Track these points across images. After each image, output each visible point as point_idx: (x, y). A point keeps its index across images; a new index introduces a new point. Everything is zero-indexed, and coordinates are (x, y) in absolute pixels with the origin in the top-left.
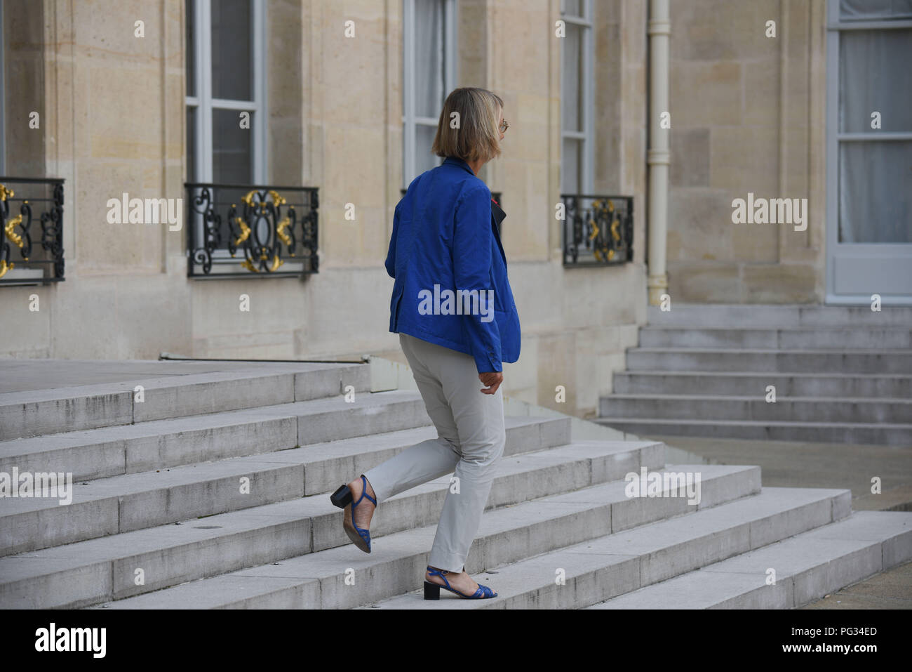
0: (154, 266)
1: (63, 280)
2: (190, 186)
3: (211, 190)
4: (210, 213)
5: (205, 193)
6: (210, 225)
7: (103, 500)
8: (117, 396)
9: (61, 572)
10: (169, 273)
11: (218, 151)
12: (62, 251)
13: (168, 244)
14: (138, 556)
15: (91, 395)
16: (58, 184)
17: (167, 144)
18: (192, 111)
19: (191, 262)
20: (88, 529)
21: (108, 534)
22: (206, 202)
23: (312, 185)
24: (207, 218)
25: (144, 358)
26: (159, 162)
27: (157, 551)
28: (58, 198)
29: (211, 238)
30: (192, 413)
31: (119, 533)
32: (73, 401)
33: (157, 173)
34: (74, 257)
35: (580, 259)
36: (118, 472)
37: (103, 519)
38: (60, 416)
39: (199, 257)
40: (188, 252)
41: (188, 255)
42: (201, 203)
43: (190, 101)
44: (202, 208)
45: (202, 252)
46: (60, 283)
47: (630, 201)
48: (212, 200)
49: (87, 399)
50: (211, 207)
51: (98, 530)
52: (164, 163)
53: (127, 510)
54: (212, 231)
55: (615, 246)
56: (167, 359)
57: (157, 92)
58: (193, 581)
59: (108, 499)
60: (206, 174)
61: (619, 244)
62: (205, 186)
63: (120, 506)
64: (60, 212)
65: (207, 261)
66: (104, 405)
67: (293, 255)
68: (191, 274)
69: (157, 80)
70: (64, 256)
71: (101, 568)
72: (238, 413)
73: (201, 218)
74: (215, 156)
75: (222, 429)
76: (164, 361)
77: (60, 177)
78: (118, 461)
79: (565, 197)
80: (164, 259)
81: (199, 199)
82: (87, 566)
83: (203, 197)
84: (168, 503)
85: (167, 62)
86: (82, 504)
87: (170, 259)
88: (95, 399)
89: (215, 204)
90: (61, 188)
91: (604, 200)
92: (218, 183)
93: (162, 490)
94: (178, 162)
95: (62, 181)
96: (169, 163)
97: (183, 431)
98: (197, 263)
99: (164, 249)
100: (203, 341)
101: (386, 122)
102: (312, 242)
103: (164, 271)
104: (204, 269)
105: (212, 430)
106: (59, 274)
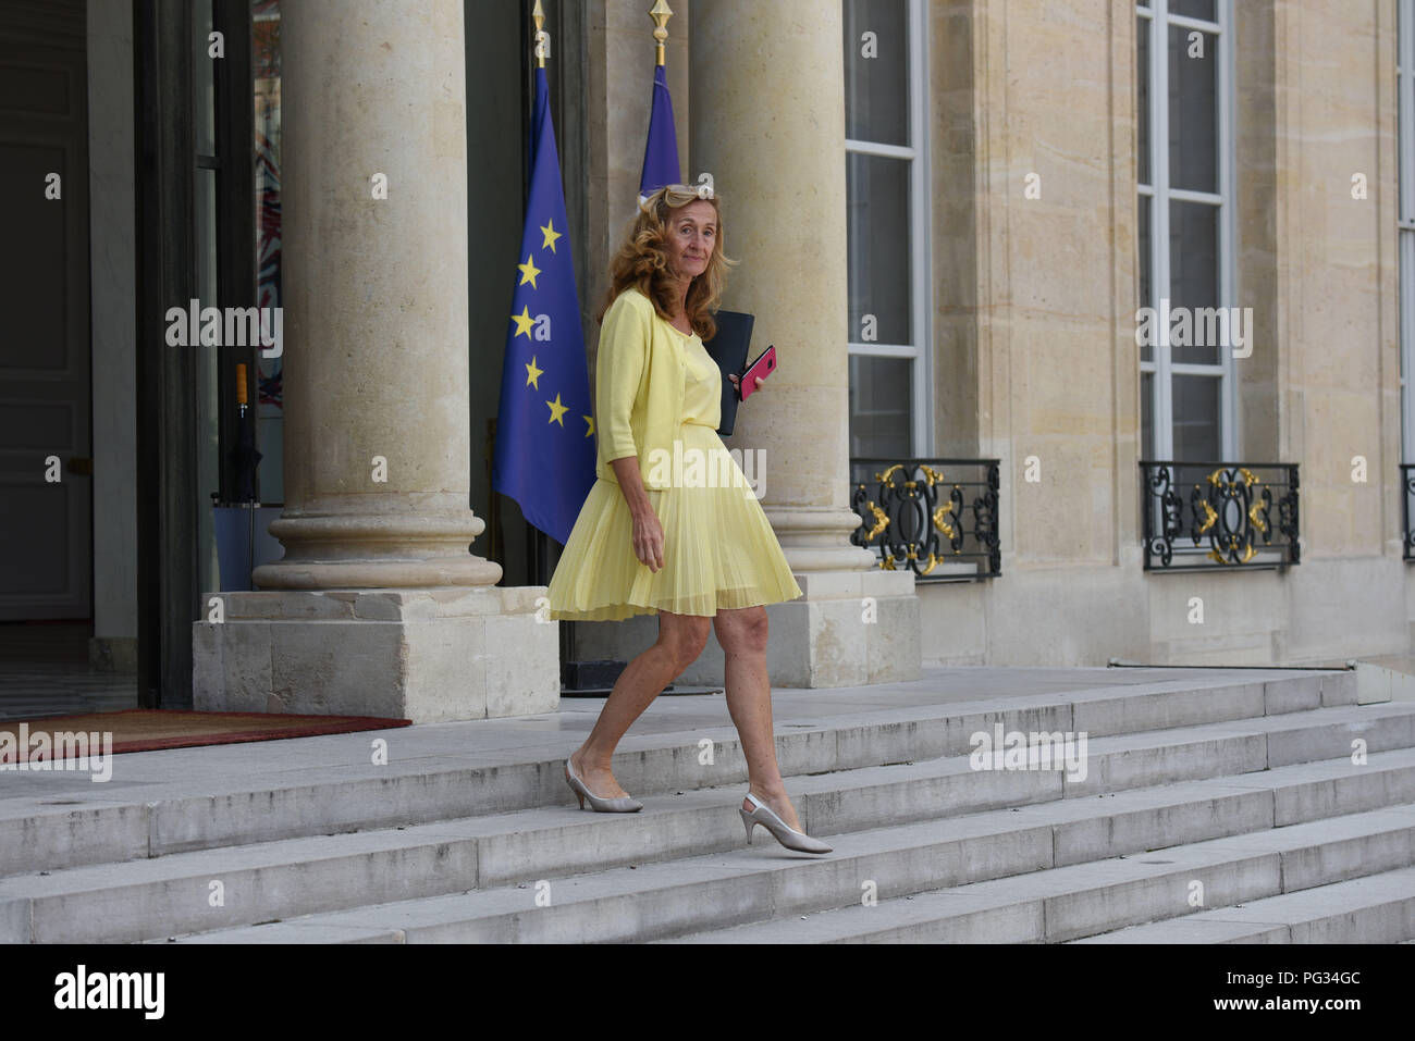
0: (1104, 558)
1: (1000, 575)
2: (1146, 465)
3: (1170, 469)
4: (1169, 496)
5: (1164, 472)
6: (1170, 509)
7: (1034, 829)
8: (1054, 709)
9: (985, 911)
10: (1123, 566)
11: (1179, 423)
12: (999, 542)
13: (1120, 532)
14: (1074, 894)
15: (1024, 708)
16: (993, 466)
17: (1119, 417)
18: (1148, 378)
19: (1148, 553)
20: (1018, 863)
21: (1042, 869)
22: (1164, 482)
23: (1291, 461)
24: (1166, 502)
25: (1094, 664)
26: (1109, 438)
27: (1096, 890)
28: (993, 482)
29: (1171, 525)
30: (1143, 729)
31: (1054, 867)
32: (1003, 714)
33: (1107, 451)
34: (1013, 549)
36: (1054, 797)
37: (1035, 851)
39: (1157, 548)
40: (1144, 541)
41: (1144, 545)
42: (1160, 483)
43: (1146, 367)
44: (1160, 490)
45: (1161, 541)
46: (996, 579)
48: (1171, 480)
49: (1020, 712)
50: (1171, 488)
51: (1029, 864)
52: (1115, 439)
53: (1062, 841)
54: (1172, 517)
56: (1117, 665)
57: (1107, 356)
58: (1139, 924)
59: (1042, 828)
60: (1165, 450)
62: (1164, 465)
63: (1054, 836)
64: (995, 498)
65: (1166, 551)
66: (1039, 720)
67: (1269, 543)
68: (1147, 567)
69: (1107, 345)
70: (1001, 548)
71: (1031, 907)
72: (1198, 729)
73: (1159, 501)
74: (1175, 430)
75: (1176, 747)
76: (1114, 668)
78: (1055, 784)
80: (1116, 549)
81: (1157, 480)
82: (1014, 905)
83: (1161, 477)
84: (1111, 833)
85: (1118, 323)
86: (1010, 833)
87: (1123, 549)
88: (1028, 712)
89: (1175, 485)
92: (1179, 460)
93: (1103, 819)
94: (1132, 437)
96: (1121, 438)
97: (1129, 750)
98: (1154, 554)
99: (1116, 537)
100: (1164, 645)
101: (1380, 385)
102: (1292, 529)
103: (1116, 563)
104: (1163, 561)
105: (1164, 749)
106: (995, 569)
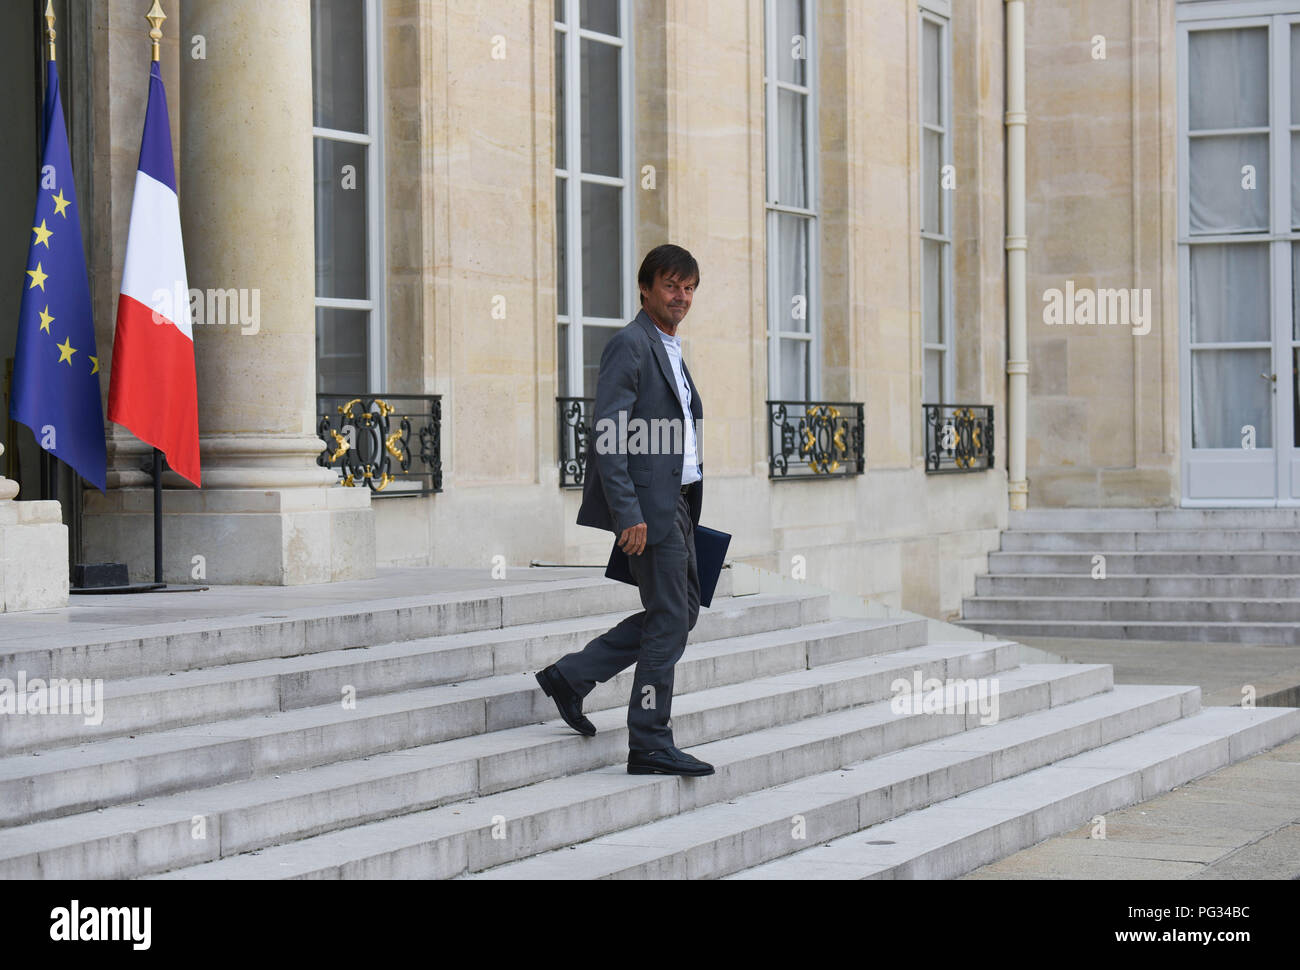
0: (527, 477)
1: (441, 491)
2: (562, 401)
3: (582, 404)
4: (580, 426)
5: (576, 406)
6: (581, 437)
7: (470, 701)
8: (486, 602)
9: (429, 769)
10: (543, 483)
11: (589, 366)
12: (440, 464)
13: (541, 455)
14: (503, 754)
15: (462, 601)
16: (436, 400)
17: (540, 361)
18: (563, 329)
19: (563, 472)
20: (456, 729)
21: (476, 734)
22: (576, 415)
24: (578, 431)
25: (519, 565)
26: (531, 378)
27: (521, 750)
28: (436, 413)
29: (582, 450)
30: (559, 618)
31: (486, 732)
32: (444, 606)
33: (531, 388)
34: (452, 469)
35: (941, 466)
36: (486, 674)
37: (470, 719)
38: (432, 621)
39: (571, 468)
40: (560, 463)
41: (560, 466)
42: (573, 416)
43: (562, 319)
44: (573, 421)
45: (574, 463)
46: (438, 494)
47: (990, 410)
48: (583, 413)
49: (458, 604)
50: (582, 420)
51: (466, 730)
52: (536, 379)
53: (493, 711)
54: (583, 443)
55: (976, 453)
56: (537, 565)
57: (530, 310)
58: (556, 778)
59: (475, 700)
60: (577, 388)
61: (980, 451)
62: (576, 400)
63: (487, 707)
64: (438, 427)
65: (578, 471)
66: (474, 611)
68: (563, 484)
69: (530, 301)
70: (442, 468)
71: (467, 765)
72: (604, 617)
73: (572, 429)
74: (586, 371)
75: (586, 632)
76: (535, 568)
77: (438, 393)
78: (487, 663)
79: (926, 406)
80: (537, 469)
81: (570, 413)
82: (453, 764)
83: (574, 410)
84: (533, 703)
85: (539, 283)
86: (450, 704)
87: (543, 470)
88: (465, 604)
89: (585, 416)
90: (439, 404)
91: (965, 409)
92: (589, 396)
93: (526, 692)
94: (550, 377)
95: (440, 397)
96: (542, 378)
97: (548, 635)
98: (568, 474)
99: (537, 460)
100: (576, 549)
101: (751, 336)
103: (537, 481)
104: (576, 480)
105: (576, 634)
106: (437, 486)
